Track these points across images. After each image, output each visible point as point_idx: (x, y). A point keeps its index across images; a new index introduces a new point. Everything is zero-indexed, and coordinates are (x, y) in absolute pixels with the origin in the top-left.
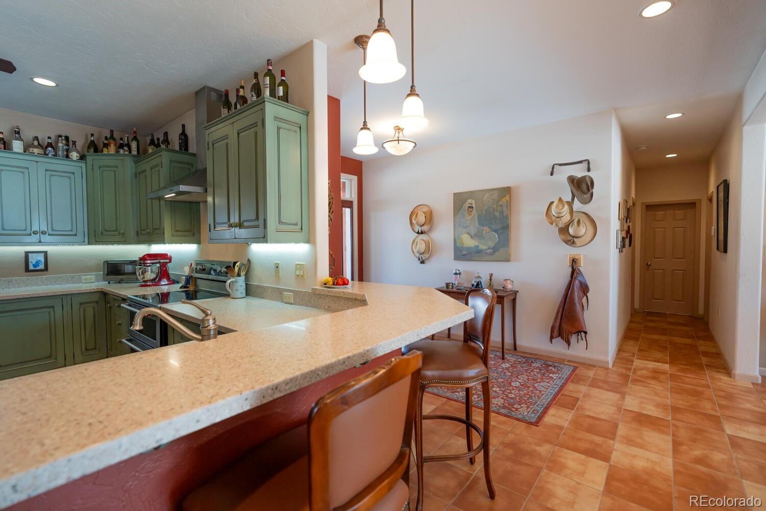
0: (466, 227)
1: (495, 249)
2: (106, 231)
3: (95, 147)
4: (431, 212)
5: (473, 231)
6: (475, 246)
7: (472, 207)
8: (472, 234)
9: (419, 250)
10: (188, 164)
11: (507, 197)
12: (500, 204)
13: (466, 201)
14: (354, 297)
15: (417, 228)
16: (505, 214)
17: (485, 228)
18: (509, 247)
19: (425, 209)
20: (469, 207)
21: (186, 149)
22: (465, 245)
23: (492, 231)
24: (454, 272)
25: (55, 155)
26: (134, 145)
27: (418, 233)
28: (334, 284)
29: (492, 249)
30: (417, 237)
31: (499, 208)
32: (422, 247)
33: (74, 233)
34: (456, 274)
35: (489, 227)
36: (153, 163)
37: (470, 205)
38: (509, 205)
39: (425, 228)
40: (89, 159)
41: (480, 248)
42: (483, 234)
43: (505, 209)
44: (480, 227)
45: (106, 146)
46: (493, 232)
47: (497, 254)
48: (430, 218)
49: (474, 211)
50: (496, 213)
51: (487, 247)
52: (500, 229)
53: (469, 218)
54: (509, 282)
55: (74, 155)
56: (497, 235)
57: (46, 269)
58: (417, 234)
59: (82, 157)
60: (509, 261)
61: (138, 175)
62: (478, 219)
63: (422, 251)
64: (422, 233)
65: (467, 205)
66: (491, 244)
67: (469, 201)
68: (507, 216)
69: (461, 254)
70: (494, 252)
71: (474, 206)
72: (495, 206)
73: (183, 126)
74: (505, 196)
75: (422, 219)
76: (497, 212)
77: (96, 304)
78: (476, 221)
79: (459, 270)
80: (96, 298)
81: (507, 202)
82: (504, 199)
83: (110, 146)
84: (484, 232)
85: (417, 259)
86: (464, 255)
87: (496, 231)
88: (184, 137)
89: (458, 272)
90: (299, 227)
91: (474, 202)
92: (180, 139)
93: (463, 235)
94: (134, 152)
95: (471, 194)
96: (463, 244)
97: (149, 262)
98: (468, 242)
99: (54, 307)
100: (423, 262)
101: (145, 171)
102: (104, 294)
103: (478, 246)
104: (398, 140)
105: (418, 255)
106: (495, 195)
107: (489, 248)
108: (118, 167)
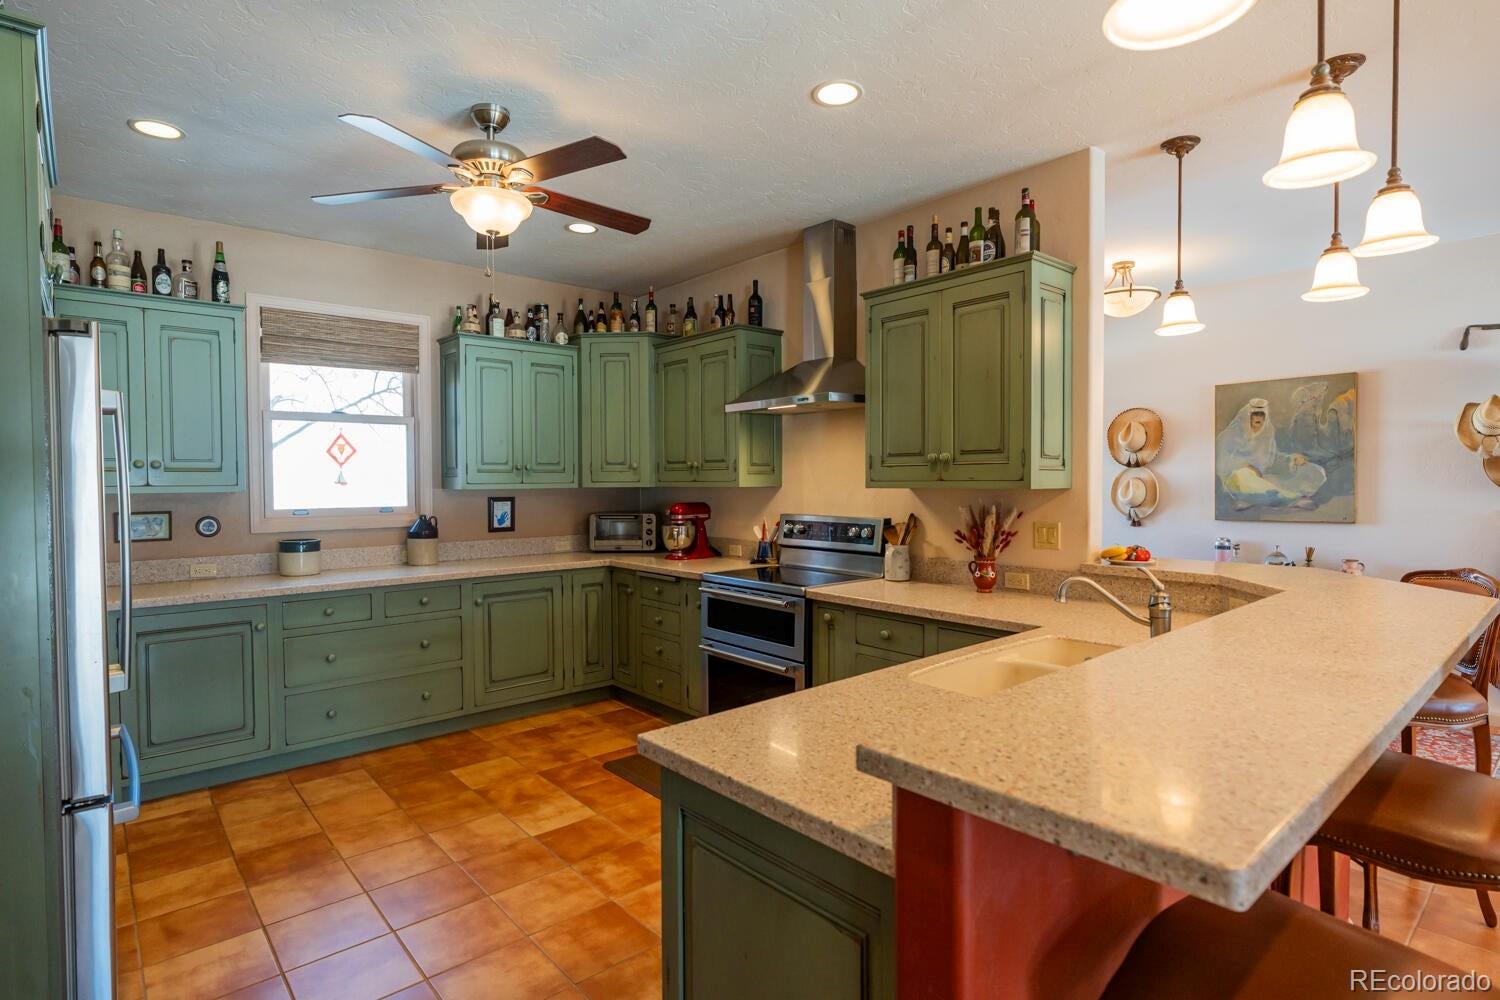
0: (1244, 454)
1: (1317, 500)
2: (608, 464)
3: (583, 323)
4: (1161, 423)
5: (1264, 461)
6: (1268, 492)
7: (1263, 414)
8: (1262, 469)
9: (1132, 498)
10: (762, 348)
11: (1350, 394)
12: (1331, 407)
13: (1246, 401)
15: (1125, 456)
16: (1344, 428)
17: (1292, 456)
18: (1354, 494)
19: (1146, 417)
20: (1256, 414)
21: (760, 324)
22: (1244, 490)
23: (1311, 461)
24: (1217, 544)
25: (538, 338)
26: (650, 316)
27: (1129, 465)
28: (1129, 559)
29: (1311, 498)
30: (1125, 471)
31: (1330, 416)
32: (1138, 492)
33: (561, 467)
34: (1221, 547)
35: (1305, 455)
36: (709, 349)
37: (1257, 410)
38: (1353, 409)
39: (1144, 455)
40: (585, 342)
41: (1280, 496)
42: (1288, 467)
43: (1344, 418)
44: (1280, 454)
45: (605, 320)
46: (1313, 465)
47: (1322, 508)
48: (1157, 434)
49: (1267, 422)
50: (1321, 427)
51: (1300, 495)
52: (1333, 458)
53: (1254, 435)
54: (1355, 565)
55: (562, 338)
56: (1323, 471)
57: (512, 529)
58: (1126, 467)
59: (573, 340)
60: (1354, 523)
61: (661, 366)
62: (1276, 438)
63: (1140, 499)
64: (1138, 465)
65: (1248, 409)
66: (1310, 489)
67: (1255, 401)
68: (1350, 432)
69: (1231, 506)
70: (1316, 505)
71: (1266, 411)
72: (1319, 412)
73: (756, 283)
74: (1345, 392)
75: (1139, 437)
76: (1323, 423)
77: (599, 588)
78: (1272, 441)
79: (1228, 541)
80: (600, 577)
81: (1349, 402)
82: (1341, 398)
83: (615, 319)
84: (1291, 464)
85: (1125, 518)
86: (1241, 510)
87: (1321, 462)
88: (756, 300)
89: (1227, 544)
90: (1060, 462)
91: (1265, 403)
92: (750, 306)
93: (1238, 468)
94: (652, 329)
95: (1260, 388)
96: (1238, 487)
97: (680, 517)
98: (1251, 483)
99: (551, 590)
100: (1136, 523)
101: (686, 361)
102: (611, 570)
103: (1277, 493)
104: (1130, 290)
105: (1127, 509)
106: (1321, 390)
107: (1304, 497)
108: (628, 355)
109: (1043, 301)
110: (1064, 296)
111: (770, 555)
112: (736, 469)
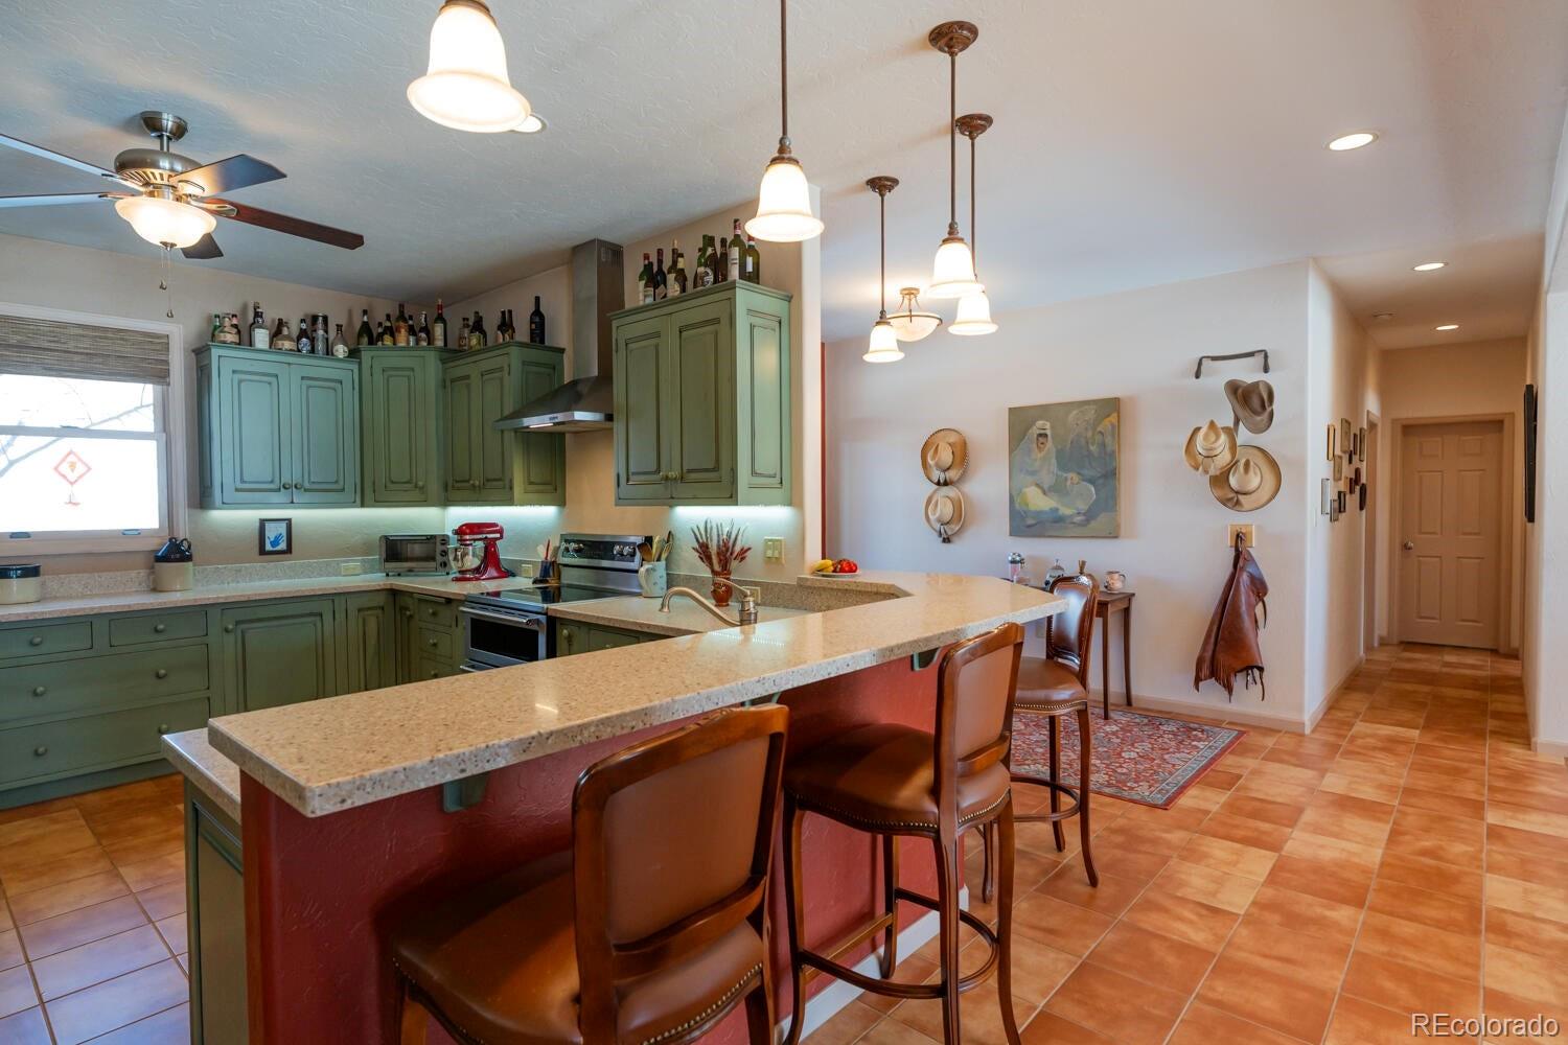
0: (1033, 473)
1: (1089, 516)
2: (393, 482)
3: (368, 335)
4: (965, 443)
5: (1048, 481)
6: (1051, 509)
7: (1046, 435)
8: (1046, 487)
9: (940, 516)
10: (545, 365)
11: (1113, 418)
12: (1099, 429)
13: (1033, 423)
14: (875, 590)
15: (937, 475)
16: (1109, 449)
17: (1070, 475)
18: (1116, 511)
19: (953, 438)
20: (1040, 435)
21: (542, 341)
22: (1032, 507)
23: (1084, 480)
24: (1010, 558)
25: (313, 350)
26: (438, 330)
27: (938, 483)
28: (834, 571)
29: (1084, 514)
30: (936, 490)
31: (1098, 438)
32: (947, 510)
33: (340, 486)
34: (1013, 562)
35: (1079, 474)
36: (486, 365)
37: (1042, 432)
38: (1116, 430)
39: (952, 474)
40: (366, 356)
41: (1060, 512)
42: (1066, 486)
43: (1108, 440)
44: (1060, 473)
45: (391, 332)
46: (1085, 483)
47: (1093, 524)
48: (962, 454)
49: (1050, 443)
50: (1092, 448)
51: (1076, 511)
52: (1099, 477)
53: (1040, 455)
54: (1116, 576)
55: (341, 350)
56: (1093, 489)
57: (289, 550)
58: (936, 487)
59: (353, 354)
60: (1116, 537)
61: (448, 383)
62: (1057, 458)
63: (947, 518)
64: (946, 483)
65: (1035, 431)
66: (1083, 507)
67: (1040, 423)
68: (1114, 452)
69: (1024, 524)
70: (1088, 521)
71: (1048, 432)
72: (1090, 434)
73: (537, 299)
74: (1108, 416)
75: (946, 456)
76: (1093, 445)
77: (380, 612)
78: (1054, 461)
79: (1019, 555)
80: (381, 600)
81: (1113, 426)
82: (1107, 422)
83: (400, 332)
84: (1069, 483)
85: (936, 535)
86: (1029, 526)
87: (1091, 481)
88: (538, 319)
89: (1018, 559)
90: (778, 479)
91: (1048, 425)
92: (532, 322)
93: (1027, 487)
94: (439, 343)
95: (1044, 411)
96: (1027, 505)
97: (468, 537)
98: (1038, 501)
99: (321, 615)
100: (947, 540)
101: (468, 377)
102: (394, 593)
103: (1057, 510)
104: (911, 316)
105: (937, 526)
106: (1091, 414)
107: (1079, 513)
108: (413, 369)
109: (752, 327)
110: (780, 323)
111: (551, 574)
112: (511, 488)
